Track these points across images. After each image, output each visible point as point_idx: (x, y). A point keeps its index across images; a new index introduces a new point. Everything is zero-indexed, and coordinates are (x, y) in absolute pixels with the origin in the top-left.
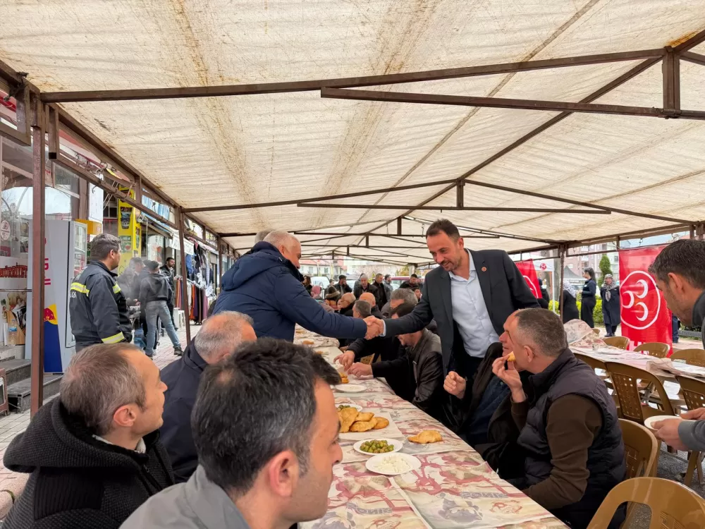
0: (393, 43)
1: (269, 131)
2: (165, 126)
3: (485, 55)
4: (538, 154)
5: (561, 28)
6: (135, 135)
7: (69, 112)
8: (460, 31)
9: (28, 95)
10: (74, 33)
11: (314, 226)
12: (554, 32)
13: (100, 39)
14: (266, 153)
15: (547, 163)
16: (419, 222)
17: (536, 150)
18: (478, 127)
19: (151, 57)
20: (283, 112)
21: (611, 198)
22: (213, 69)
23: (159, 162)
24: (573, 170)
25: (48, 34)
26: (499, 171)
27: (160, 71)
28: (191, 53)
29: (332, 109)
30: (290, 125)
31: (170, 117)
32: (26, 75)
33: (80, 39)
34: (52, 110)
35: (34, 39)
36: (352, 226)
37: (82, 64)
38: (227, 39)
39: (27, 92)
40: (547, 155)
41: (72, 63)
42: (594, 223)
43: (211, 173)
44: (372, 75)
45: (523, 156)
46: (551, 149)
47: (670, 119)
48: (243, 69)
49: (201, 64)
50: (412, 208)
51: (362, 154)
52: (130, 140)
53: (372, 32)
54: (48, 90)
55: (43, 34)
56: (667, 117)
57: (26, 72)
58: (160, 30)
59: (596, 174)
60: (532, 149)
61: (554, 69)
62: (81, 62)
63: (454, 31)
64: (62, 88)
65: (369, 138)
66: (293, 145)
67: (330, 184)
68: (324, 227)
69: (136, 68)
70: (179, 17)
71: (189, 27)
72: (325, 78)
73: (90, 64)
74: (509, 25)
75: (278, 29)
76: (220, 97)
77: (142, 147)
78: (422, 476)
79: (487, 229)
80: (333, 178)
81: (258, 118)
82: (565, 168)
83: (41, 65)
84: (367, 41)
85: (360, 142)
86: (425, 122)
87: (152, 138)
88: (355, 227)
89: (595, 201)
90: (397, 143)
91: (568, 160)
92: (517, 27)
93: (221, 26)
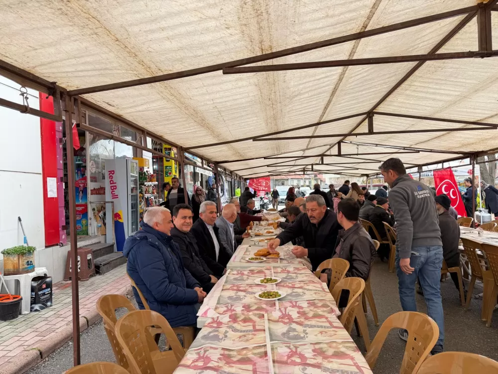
0: (256, 36)
1: (207, 97)
2: (143, 101)
3: (327, 33)
4: (419, 89)
5: (373, 7)
6: (131, 107)
7: (87, 99)
8: (297, 22)
9: (59, 94)
10: (68, 59)
11: (276, 153)
12: (369, 10)
13: (83, 60)
14: (214, 110)
15: (428, 96)
16: (354, 144)
17: (416, 87)
18: (357, 77)
19: (115, 65)
20: (209, 85)
21: (492, 117)
22: (153, 66)
23: (152, 121)
24: (450, 99)
25: (56, 61)
26: (395, 104)
27: (123, 71)
28: (135, 59)
29: (241, 79)
30: (219, 92)
31: (144, 96)
32: (55, 83)
33: (74, 61)
34: (75, 100)
35: (51, 65)
36: (304, 150)
37: (81, 74)
38: (150, 49)
39: (58, 92)
40: (425, 90)
41: (76, 74)
42: (490, 137)
43: (187, 125)
44: (254, 56)
45: (408, 92)
46: (426, 85)
47: (485, 58)
48: (170, 64)
49: (144, 64)
50: (345, 136)
51: (279, 104)
52: (129, 111)
53: (236, 32)
54: (72, 89)
55: (54, 62)
56: (482, 57)
57: (56, 81)
58: (111, 51)
59: (469, 100)
60: (412, 87)
61: (390, 33)
62: (80, 73)
63: (293, 22)
64: (77, 88)
65: (278, 93)
66: (228, 104)
67: (269, 124)
68: (285, 153)
69: (109, 72)
70: (117, 42)
71: (126, 47)
72: (224, 62)
73: (85, 73)
74: (331, 13)
75: (177, 39)
76: (166, 81)
77: (138, 114)
78: (284, 313)
79: (408, 146)
80: (269, 121)
81: (196, 90)
82: (444, 98)
83: (61, 77)
84: (237, 37)
85: (273, 96)
86: (313, 79)
87: (140, 108)
88: (307, 151)
89: (481, 120)
90: (300, 94)
91: (442, 92)
92: (336, 13)
93: (144, 43)
